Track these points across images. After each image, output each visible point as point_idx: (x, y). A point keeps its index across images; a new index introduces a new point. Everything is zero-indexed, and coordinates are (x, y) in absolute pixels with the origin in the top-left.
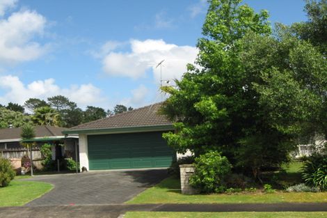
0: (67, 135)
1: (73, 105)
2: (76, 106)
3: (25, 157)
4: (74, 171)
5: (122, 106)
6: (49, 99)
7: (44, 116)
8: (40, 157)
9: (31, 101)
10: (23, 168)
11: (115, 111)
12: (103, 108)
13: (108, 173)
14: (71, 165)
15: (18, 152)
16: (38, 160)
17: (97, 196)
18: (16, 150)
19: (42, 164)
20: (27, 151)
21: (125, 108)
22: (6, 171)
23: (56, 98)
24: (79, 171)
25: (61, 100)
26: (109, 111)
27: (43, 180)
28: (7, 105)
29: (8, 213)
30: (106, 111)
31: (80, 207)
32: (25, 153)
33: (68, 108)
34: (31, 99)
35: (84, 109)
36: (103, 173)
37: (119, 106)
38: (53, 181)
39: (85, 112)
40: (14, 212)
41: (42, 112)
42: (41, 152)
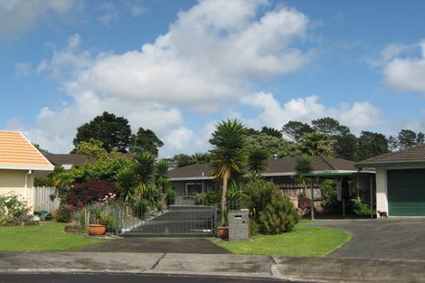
0: (360, 169)
1: (344, 129)
2: (348, 131)
3: (301, 195)
4: (367, 216)
5: (410, 132)
6: (314, 122)
7: (316, 145)
8: (319, 196)
9: (291, 124)
10: (300, 210)
11: (400, 137)
12: (383, 134)
13: (415, 220)
14: (358, 208)
15: (294, 189)
16: (318, 200)
17: (417, 250)
18: (291, 186)
19: (322, 205)
20: (304, 188)
21: (413, 134)
22: (290, 212)
23: (322, 121)
24: (375, 216)
25: (329, 123)
26: (391, 138)
27: (334, 226)
28: (261, 130)
29: (313, 265)
30: (387, 138)
31: (401, 263)
32: (302, 190)
33: (338, 133)
34: (290, 122)
35: (358, 135)
36: (409, 220)
37: (404, 132)
38: (346, 228)
39: (360, 139)
40: (319, 265)
41: (313, 139)
42: (322, 190)
